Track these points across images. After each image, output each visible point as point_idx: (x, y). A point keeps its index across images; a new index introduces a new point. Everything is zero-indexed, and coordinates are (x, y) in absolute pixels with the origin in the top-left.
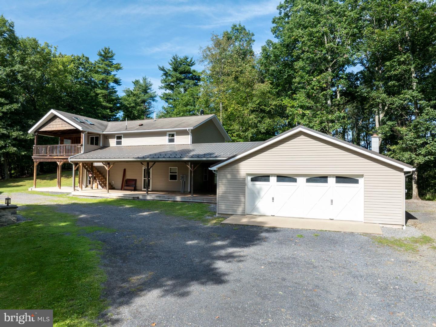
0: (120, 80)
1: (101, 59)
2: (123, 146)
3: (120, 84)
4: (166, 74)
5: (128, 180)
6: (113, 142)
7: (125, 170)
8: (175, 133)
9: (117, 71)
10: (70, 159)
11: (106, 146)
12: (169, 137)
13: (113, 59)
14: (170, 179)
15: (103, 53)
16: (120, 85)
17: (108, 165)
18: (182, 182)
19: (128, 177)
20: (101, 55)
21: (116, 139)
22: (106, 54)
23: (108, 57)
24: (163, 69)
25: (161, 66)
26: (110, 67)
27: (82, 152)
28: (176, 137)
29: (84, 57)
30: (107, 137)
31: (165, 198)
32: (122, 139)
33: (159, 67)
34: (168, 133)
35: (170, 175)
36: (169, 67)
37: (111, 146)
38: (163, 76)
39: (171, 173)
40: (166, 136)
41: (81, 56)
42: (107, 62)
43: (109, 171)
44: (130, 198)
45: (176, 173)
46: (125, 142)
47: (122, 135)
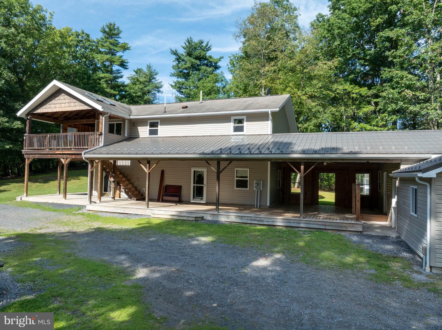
0: (128, 62)
1: (105, 37)
2: (160, 137)
3: (127, 67)
4: (179, 59)
5: (167, 187)
6: (144, 131)
7: (163, 172)
8: (244, 118)
9: (123, 52)
10: (84, 154)
11: (133, 136)
12: (235, 123)
13: (119, 37)
14: (237, 187)
15: (107, 30)
16: (127, 69)
17: (148, 165)
18: (258, 191)
19: (169, 181)
20: (104, 32)
21: (148, 127)
22: (111, 30)
23: (113, 34)
24: (175, 53)
25: (174, 49)
26: (116, 47)
27: (101, 144)
28: (245, 124)
29: (83, 33)
30: (135, 124)
31: (252, 220)
32: (159, 126)
33: (171, 50)
34: (233, 118)
35: (237, 180)
36: (182, 52)
37: (140, 136)
38: (175, 61)
39: (237, 177)
40: (230, 122)
41: (80, 32)
42: (112, 40)
43: (149, 173)
44: (190, 219)
45: (246, 177)
46: (164, 131)
47: (159, 121)
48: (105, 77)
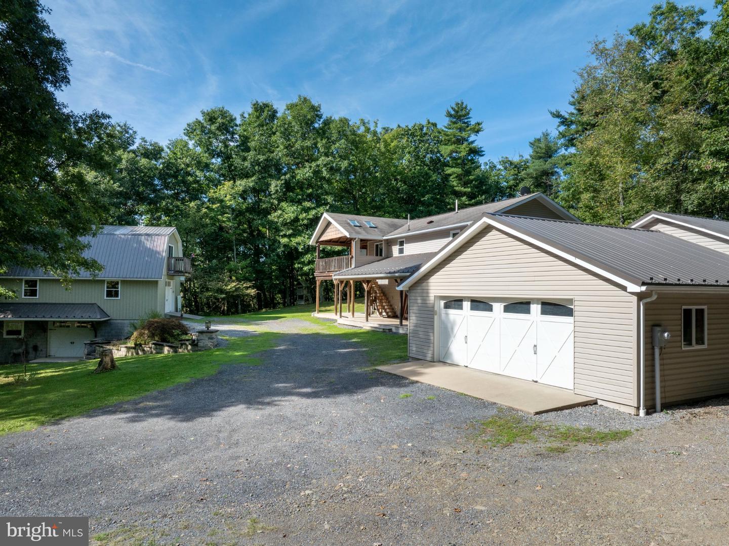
0: (481, 148)
1: (452, 122)
2: (406, 255)
3: (483, 153)
6: (395, 249)
8: (459, 231)
9: (476, 135)
10: (334, 276)
11: (389, 255)
13: (469, 118)
15: (453, 113)
16: (483, 155)
20: (450, 115)
21: (399, 245)
22: (457, 112)
23: (460, 116)
24: (558, 115)
25: (554, 111)
26: (466, 131)
27: (353, 266)
29: (429, 123)
30: (390, 243)
32: (405, 244)
34: (452, 232)
36: (569, 110)
37: (394, 256)
38: (559, 126)
40: (450, 236)
41: (424, 123)
42: (459, 124)
44: (381, 330)
46: (407, 249)
47: (405, 239)
48: (454, 173)
